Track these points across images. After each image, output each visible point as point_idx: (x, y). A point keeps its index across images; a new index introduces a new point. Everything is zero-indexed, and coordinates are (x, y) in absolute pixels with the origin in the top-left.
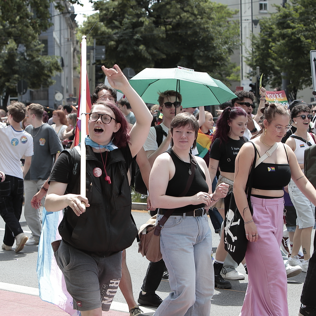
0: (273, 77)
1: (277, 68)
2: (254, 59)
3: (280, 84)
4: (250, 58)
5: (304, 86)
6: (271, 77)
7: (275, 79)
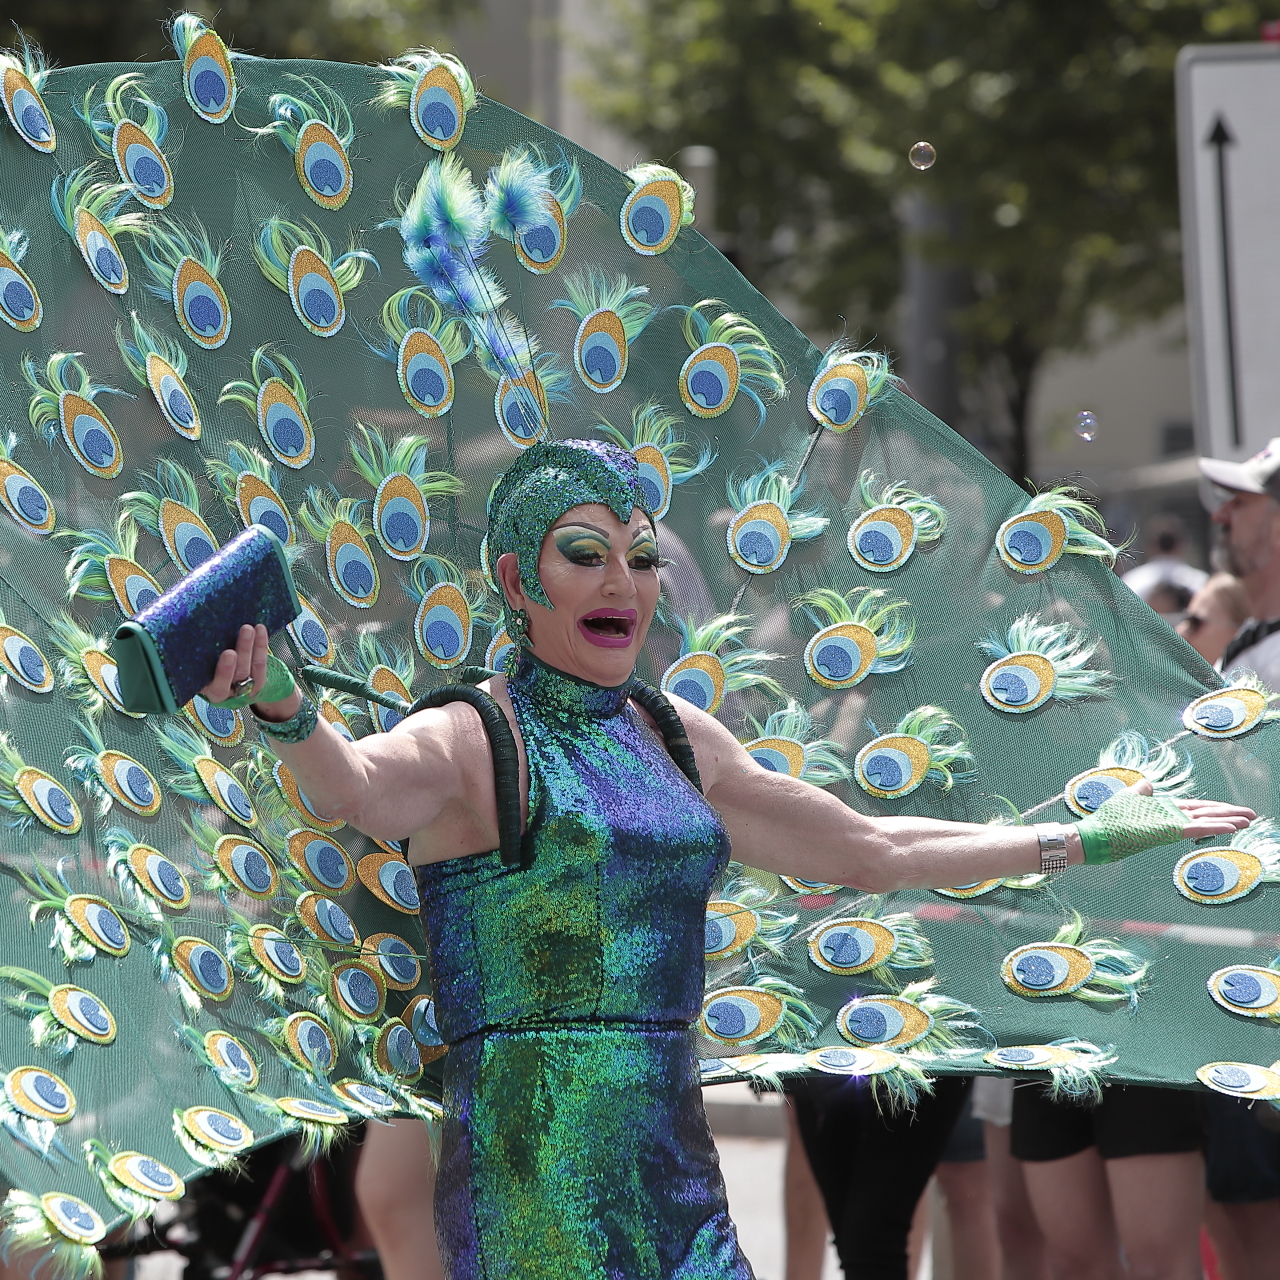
0: (830, 234)
1: (867, 157)
2: (666, 75)
3: (883, 294)
4: (628, 62)
5: (1101, 321)
6: (807, 232)
7: (840, 257)
